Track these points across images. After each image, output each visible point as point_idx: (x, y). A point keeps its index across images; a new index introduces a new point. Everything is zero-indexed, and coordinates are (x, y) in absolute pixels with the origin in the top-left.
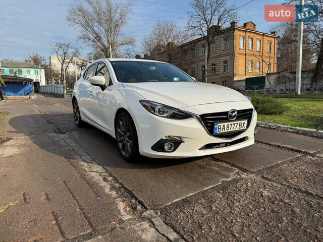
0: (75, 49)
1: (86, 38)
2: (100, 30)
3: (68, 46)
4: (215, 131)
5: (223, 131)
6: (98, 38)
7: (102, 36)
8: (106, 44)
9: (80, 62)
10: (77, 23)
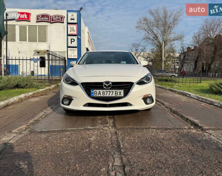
0: (143, 46)
1: (148, 38)
2: (158, 31)
3: (139, 45)
4: (92, 95)
5: (100, 95)
6: (156, 37)
7: (158, 35)
8: (161, 41)
9: (146, 55)
10: (142, 29)
